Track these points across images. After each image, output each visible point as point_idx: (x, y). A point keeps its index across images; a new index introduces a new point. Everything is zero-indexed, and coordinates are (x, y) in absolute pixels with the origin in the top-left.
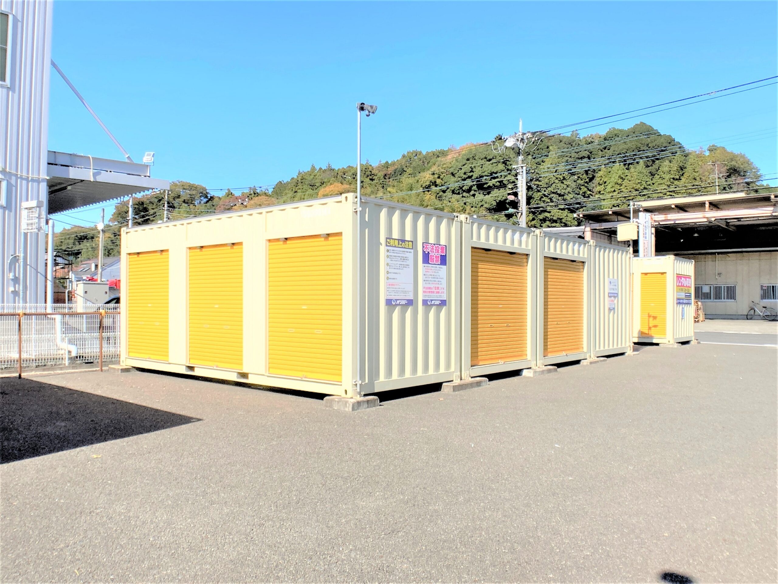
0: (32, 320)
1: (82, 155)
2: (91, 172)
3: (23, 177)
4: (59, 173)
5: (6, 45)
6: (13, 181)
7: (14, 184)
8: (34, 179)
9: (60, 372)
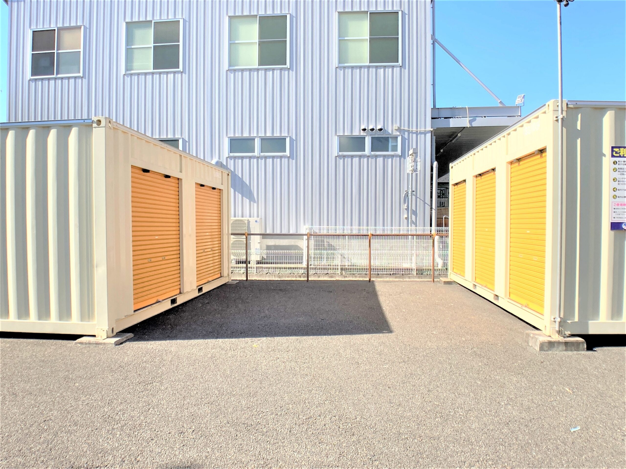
0: (408, 239)
1: (460, 107)
2: (468, 119)
3: (414, 131)
4: (441, 124)
5: (398, 35)
6: (406, 136)
7: (407, 137)
8: (422, 131)
9: (407, 280)
